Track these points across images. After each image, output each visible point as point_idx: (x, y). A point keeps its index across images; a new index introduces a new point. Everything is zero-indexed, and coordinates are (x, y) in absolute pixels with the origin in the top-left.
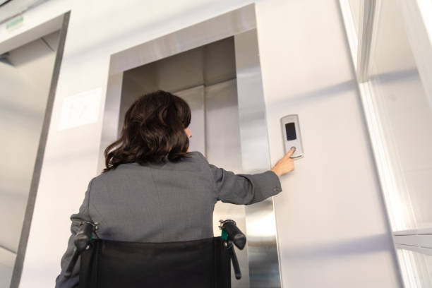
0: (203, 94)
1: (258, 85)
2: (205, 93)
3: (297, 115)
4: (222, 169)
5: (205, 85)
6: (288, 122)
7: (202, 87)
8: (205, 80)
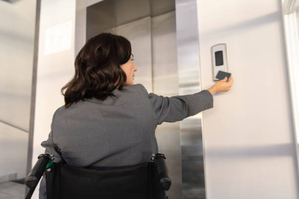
0: (150, 24)
1: (193, 13)
2: (152, 23)
3: (225, 44)
4: (161, 96)
5: (152, 16)
6: (217, 51)
7: (149, 17)
8: (151, 11)
